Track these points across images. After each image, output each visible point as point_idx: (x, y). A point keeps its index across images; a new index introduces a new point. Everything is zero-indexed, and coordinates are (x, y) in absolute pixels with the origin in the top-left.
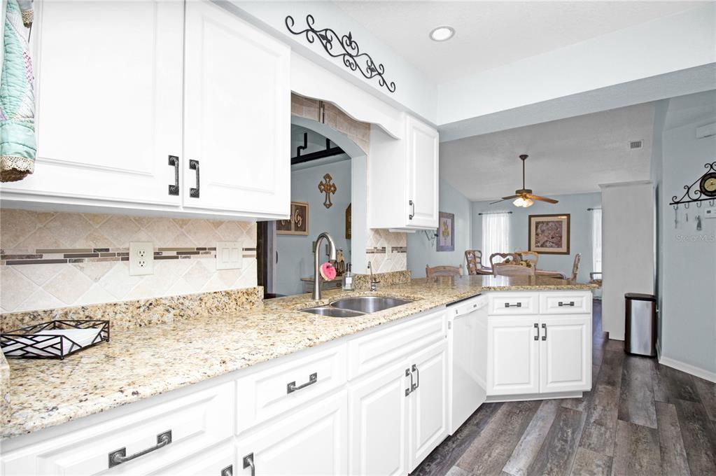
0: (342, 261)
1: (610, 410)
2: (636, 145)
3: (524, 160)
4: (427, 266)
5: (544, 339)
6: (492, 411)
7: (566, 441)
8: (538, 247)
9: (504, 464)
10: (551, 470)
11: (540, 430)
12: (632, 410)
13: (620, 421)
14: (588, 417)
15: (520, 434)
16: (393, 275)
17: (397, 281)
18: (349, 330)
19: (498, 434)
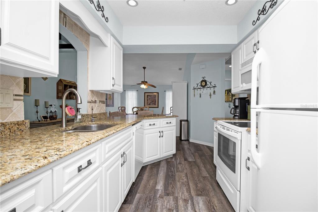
0: (56, 111)
1: (182, 159)
2: (180, 69)
3: (144, 69)
4: (110, 112)
5: (162, 136)
6: (145, 169)
7: (172, 172)
8: (148, 105)
9: (155, 186)
10: (171, 183)
11: (163, 171)
12: (187, 157)
13: (185, 161)
14: (176, 162)
15: (157, 174)
16: (100, 114)
17: (102, 117)
18: (103, 136)
19: (150, 177)
